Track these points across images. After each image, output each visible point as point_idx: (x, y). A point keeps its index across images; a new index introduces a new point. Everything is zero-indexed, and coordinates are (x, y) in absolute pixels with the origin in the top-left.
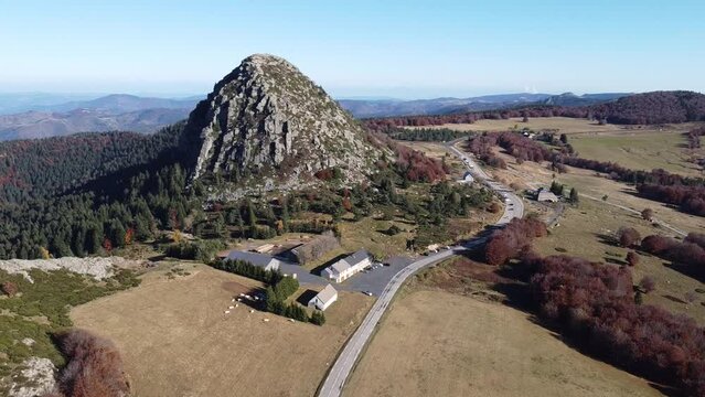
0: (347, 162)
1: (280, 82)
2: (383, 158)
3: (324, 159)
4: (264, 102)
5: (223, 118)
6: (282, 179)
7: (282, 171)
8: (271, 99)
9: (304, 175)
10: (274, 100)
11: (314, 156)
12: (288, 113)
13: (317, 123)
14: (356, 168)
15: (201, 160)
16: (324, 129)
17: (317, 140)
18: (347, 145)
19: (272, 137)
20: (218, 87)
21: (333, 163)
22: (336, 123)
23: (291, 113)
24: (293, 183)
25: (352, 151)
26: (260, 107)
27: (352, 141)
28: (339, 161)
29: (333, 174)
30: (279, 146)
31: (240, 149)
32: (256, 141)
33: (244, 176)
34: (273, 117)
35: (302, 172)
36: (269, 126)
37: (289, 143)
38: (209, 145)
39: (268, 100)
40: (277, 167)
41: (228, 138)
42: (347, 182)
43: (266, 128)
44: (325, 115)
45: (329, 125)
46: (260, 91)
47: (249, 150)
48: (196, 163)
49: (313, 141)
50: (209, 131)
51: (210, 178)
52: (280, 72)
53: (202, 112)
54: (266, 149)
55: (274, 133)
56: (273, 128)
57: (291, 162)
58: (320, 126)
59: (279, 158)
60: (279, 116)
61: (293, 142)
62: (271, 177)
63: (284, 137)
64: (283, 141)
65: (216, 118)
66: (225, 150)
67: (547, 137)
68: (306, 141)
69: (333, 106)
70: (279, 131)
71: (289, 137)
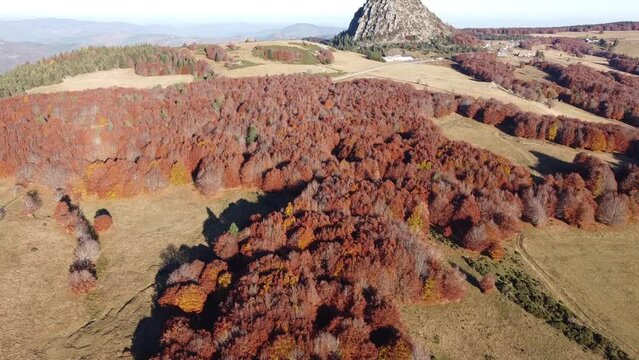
0: (422, 33)
2: (441, 33)
3: (411, 31)
4: (387, 6)
5: (369, 11)
6: (390, 39)
7: (391, 35)
9: (400, 38)
10: (392, 5)
11: (406, 30)
12: (397, 11)
13: (411, 16)
14: (426, 35)
15: (357, 32)
16: (414, 18)
17: (409, 23)
18: (424, 26)
21: (414, 33)
22: (421, 17)
23: (399, 11)
24: (395, 40)
25: (426, 29)
26: (385, 8)
27: (427, 24)
28: (418, 33)
29: (414, 37)
30: (391, 25)
31: (375, 26)
32: (382, 23)
33: (375, 38)
37: (396, 24)
38: (362, 25)
39: (389, 5)
40: (389, 34)
41: (369, 22)
42: (419, 41)
43: (387, 17)
44: (417, 13)
45: (417, 17)
47: (377, 27)
48: (355, 33)
49: (407, 24)
50: (362, 19)
51: (361, 39)
53: (359, 13)
54: (385, 27)
55: (390, 20)
56: (390, 17)
57: (395, 32)
59: (390, 30)
60: (393, 12)
61: (398, 24)
62: (386, 38)
63: (394, 21)
64: (393, 23)
65: (366, 14)
66: (368, 27)
67: (602, 42)
68: (403, 24)
69: (423, 9)
70: (392, 18)
71: (397, 21)
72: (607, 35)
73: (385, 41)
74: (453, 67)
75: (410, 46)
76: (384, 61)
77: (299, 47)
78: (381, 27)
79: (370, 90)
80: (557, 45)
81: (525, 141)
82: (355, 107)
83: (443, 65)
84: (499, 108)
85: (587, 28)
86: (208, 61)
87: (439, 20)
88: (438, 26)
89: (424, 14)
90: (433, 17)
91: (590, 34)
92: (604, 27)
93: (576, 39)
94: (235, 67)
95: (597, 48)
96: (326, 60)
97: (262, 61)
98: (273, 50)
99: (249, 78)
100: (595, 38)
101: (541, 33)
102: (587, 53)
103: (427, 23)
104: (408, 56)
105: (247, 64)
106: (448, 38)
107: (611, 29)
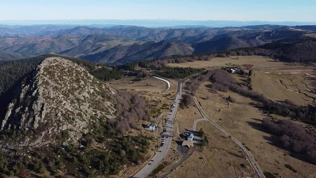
0: (75, 126)
1: (52, 76)
3: (60, 126)
4: (36, 91)
6: (34, 139)
8: (40, 90)
9: (46, 137)
10: (41, 90)
11: (55, 124)
13: (64, 102)
14: (79, 129)
15: (4, 122)
16: (68, 105)
17: (59, 114)
18: (79, 114)
19: (36, 113)
21: (65, 128)
22: (78, 100)
23: (49, 98)
24: (39, 142)
25: (82, 117)
26: (34, 94)
27: (84, 110)
28: (70, 126)
29: (64, 134)
30: (37, 118)
32: (28, 114)
33: (17, 136)
34: (37, 101)
35: (46, 135)
36: (35, 106)
37: (43, 116)
38: (9, 114)
39: (38, 90)
40: (34, 131)
41: (17, 110)
42: (70, 139)
43: (33, 108)
46: (36, 84)
47: (24, 119)
49: (57, 115)
50: (11, 105)
54: (31, 120)
55: (37, 111)
56: (37, 107)
58: (65, 104)
59: (36, 125)
60: (41, 100)
61: (46, 115)
62: (29, 137)
63: (41, 113)
64: (40, 116)
68: (53, 115)
70: (39, 109)
71: (44, 113)
78: (28, 119)
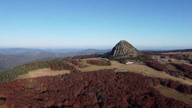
1: (125, 44)
2: (140, 54)
5: (117, 48)
6: (125, 56)
7: (125, 55)
8: (124, 46)
9: (128, 56)
12: (126, 48)
14: (135, 55)
15: (114, 54)
18: (134, 52)
20: (116, 45)
21: (132, 55)
24: (126, 57)
26: (122, 47)
29: (132, 56)
30: (124, 52)
31: (119, 52)
33: (120, 56)
36: (123, 50)
38: (115, 52)
40: (124, 55)
41: (118, 51)
44: (131, 49)
46: (122, 45)
47: (120, 53)
50: (115, 50)
51: (116, 56)
52: (125, 43)
53: (114, 48)
57: (126, 54)
59: (124, 54)
60: (125, 48)
63: (125, 51)
64: (125, 52)
65: (116, 49)
66: (117, 53)
67: (184, 55)
68: (128, 52)
69: (133, 47)
71: (126, 51)
72: (184, 53)
73: (123, 57)
74: (147, 65)
75: (131, 59)
76: (126, 64)
77: (100, 60)
78: (121, 53)
79: (130, 77)
80: (172, 57)
81: (188, 95)
82: (128, 83)
83: (143, 65)
84: (174, 82)
85: (178, 51)
86: (74, 65)
87: (138, 50)
88: (138, 52)
89: (134, 49)
90: (136, 49)
91: (179, 53)
92: (183, 51)
93: (176, 55)
94: (82, 67)
95: (183, 57)
96: (109, 64)
97: (90, 65)
98: (93, 61)
99: (89, 72)
100: (181, 54)
101: (165, 53)
102: (181, 59)
103: (135, 51)
104: (132, 62)
105: (86, 66)
106: (142, 56)
107: (185, 51)
